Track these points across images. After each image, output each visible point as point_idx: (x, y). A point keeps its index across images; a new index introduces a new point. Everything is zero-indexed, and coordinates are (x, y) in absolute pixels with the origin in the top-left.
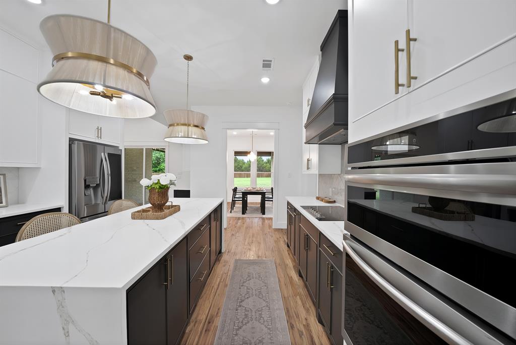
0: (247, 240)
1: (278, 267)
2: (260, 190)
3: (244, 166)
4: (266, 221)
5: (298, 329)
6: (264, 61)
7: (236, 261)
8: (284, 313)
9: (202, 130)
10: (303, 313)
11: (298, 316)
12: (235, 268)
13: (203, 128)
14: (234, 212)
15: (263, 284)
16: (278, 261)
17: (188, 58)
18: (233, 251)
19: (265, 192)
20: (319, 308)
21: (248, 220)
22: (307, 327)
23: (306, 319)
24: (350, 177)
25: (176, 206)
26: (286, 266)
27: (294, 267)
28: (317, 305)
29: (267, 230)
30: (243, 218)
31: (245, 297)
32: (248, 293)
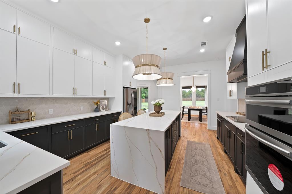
0: (193, 133)
1: (212, 147)
2: (199, 108)
3: (186, 94)
4: (203, 126)
5: (224, 172)
6: (202, 43)
7: (188, 141)
8: (216, 165)
9: (172, 80)
10: (227, 168)
11: (223, 168)
12: (188, 144)
13: (172, 79)
14: (184, 119)
15: (203, 152)
16: (212, 145)
17: (165, 49)
18: (185, 137)
19: (202, 109)
20: (236, 165)
21: (191, 124)
22: (229, 173)
23: (228, 170)
24: (248, 100)
25: (163, 113)
26: (216, 147)
27: (221, 148)
28: (235, 164)
29: (204, 130)
30: (189, 123)
31: (194, 155)
32: (196, 154)
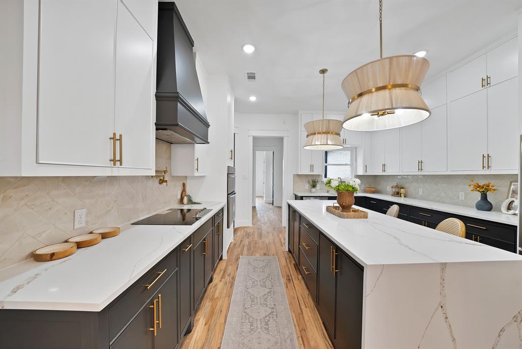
11: (226, 283)
22: (223, 277)
23: (221, 281)
31: (268, 295)
